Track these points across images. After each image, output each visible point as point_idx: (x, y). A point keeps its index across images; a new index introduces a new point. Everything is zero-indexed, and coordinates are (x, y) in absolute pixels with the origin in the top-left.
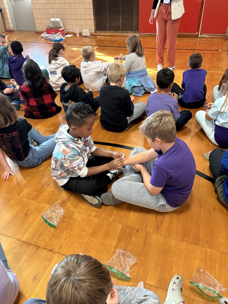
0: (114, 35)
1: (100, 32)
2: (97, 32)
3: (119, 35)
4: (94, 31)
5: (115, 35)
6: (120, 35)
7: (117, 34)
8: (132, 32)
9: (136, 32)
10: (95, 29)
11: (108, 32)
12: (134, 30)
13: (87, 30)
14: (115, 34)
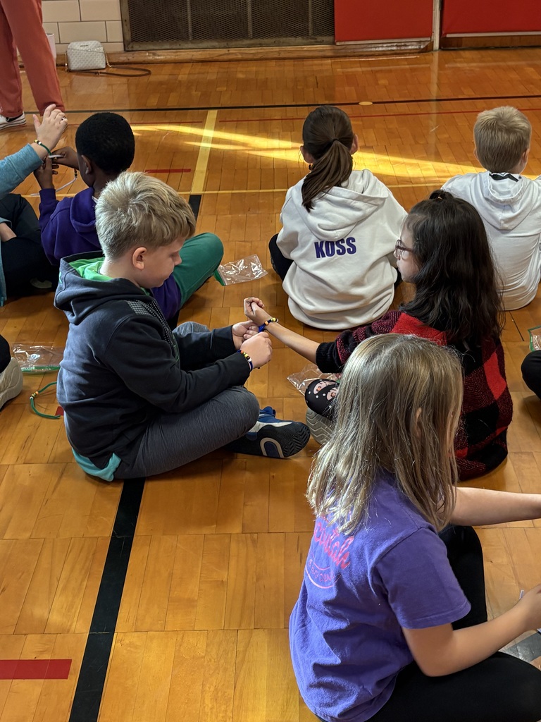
0: (221, 58)
1: (151, 47)
2: (136, 47)
3: (245, 57)
4: (120, 47)
5: (225, 57)
6: (250, 57)
7: (235, 52)
8: (305, 41)
9: (320, 38)
10: (128, 37)
11: (190, 45)
12: (310, 32)
13: (92, 44)
14: (225, 51)
